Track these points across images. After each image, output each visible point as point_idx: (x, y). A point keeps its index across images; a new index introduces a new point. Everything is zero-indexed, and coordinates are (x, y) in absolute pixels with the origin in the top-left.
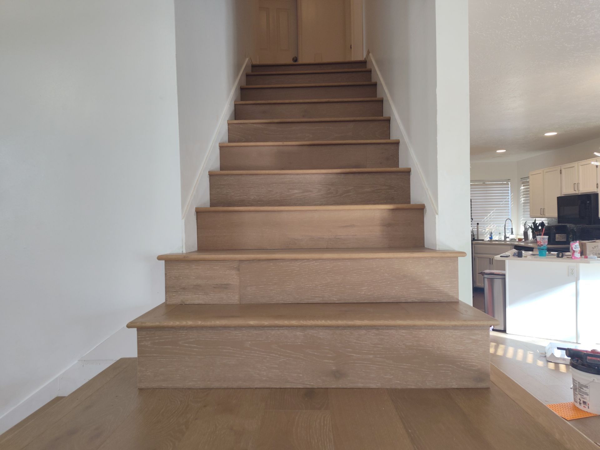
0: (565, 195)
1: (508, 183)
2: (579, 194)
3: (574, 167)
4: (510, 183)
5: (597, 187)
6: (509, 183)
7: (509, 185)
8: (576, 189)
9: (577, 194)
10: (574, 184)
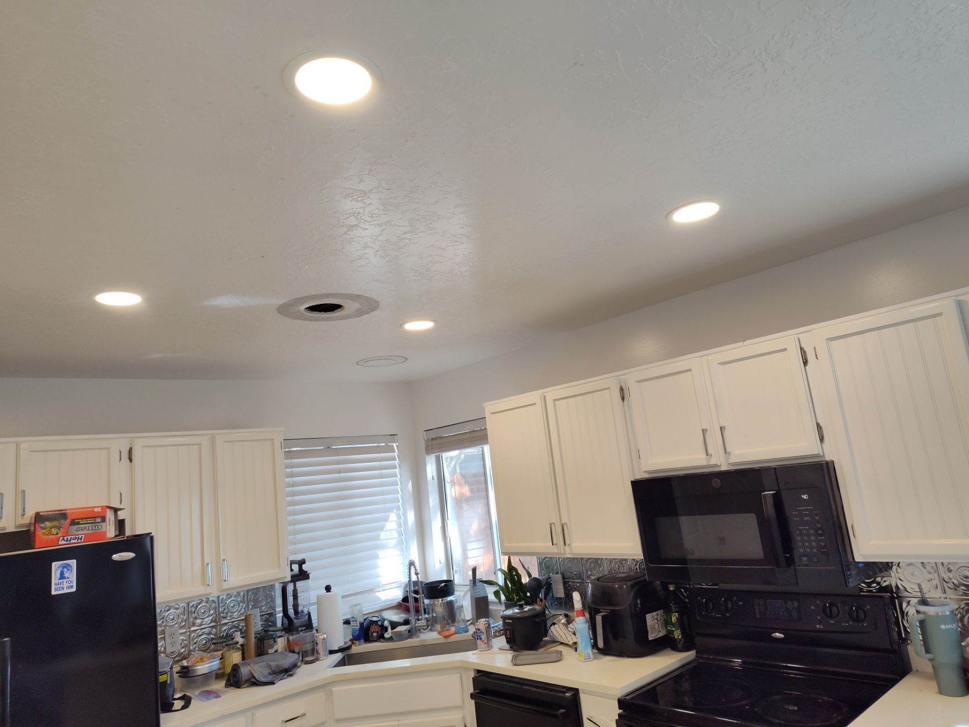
1: (393, 446)
3: (690, 370)
4: (397, 446)
5: (822, 439)
6: (395, 445)
7: (394, 452)
8: (715, 450)
10: (704, 431)
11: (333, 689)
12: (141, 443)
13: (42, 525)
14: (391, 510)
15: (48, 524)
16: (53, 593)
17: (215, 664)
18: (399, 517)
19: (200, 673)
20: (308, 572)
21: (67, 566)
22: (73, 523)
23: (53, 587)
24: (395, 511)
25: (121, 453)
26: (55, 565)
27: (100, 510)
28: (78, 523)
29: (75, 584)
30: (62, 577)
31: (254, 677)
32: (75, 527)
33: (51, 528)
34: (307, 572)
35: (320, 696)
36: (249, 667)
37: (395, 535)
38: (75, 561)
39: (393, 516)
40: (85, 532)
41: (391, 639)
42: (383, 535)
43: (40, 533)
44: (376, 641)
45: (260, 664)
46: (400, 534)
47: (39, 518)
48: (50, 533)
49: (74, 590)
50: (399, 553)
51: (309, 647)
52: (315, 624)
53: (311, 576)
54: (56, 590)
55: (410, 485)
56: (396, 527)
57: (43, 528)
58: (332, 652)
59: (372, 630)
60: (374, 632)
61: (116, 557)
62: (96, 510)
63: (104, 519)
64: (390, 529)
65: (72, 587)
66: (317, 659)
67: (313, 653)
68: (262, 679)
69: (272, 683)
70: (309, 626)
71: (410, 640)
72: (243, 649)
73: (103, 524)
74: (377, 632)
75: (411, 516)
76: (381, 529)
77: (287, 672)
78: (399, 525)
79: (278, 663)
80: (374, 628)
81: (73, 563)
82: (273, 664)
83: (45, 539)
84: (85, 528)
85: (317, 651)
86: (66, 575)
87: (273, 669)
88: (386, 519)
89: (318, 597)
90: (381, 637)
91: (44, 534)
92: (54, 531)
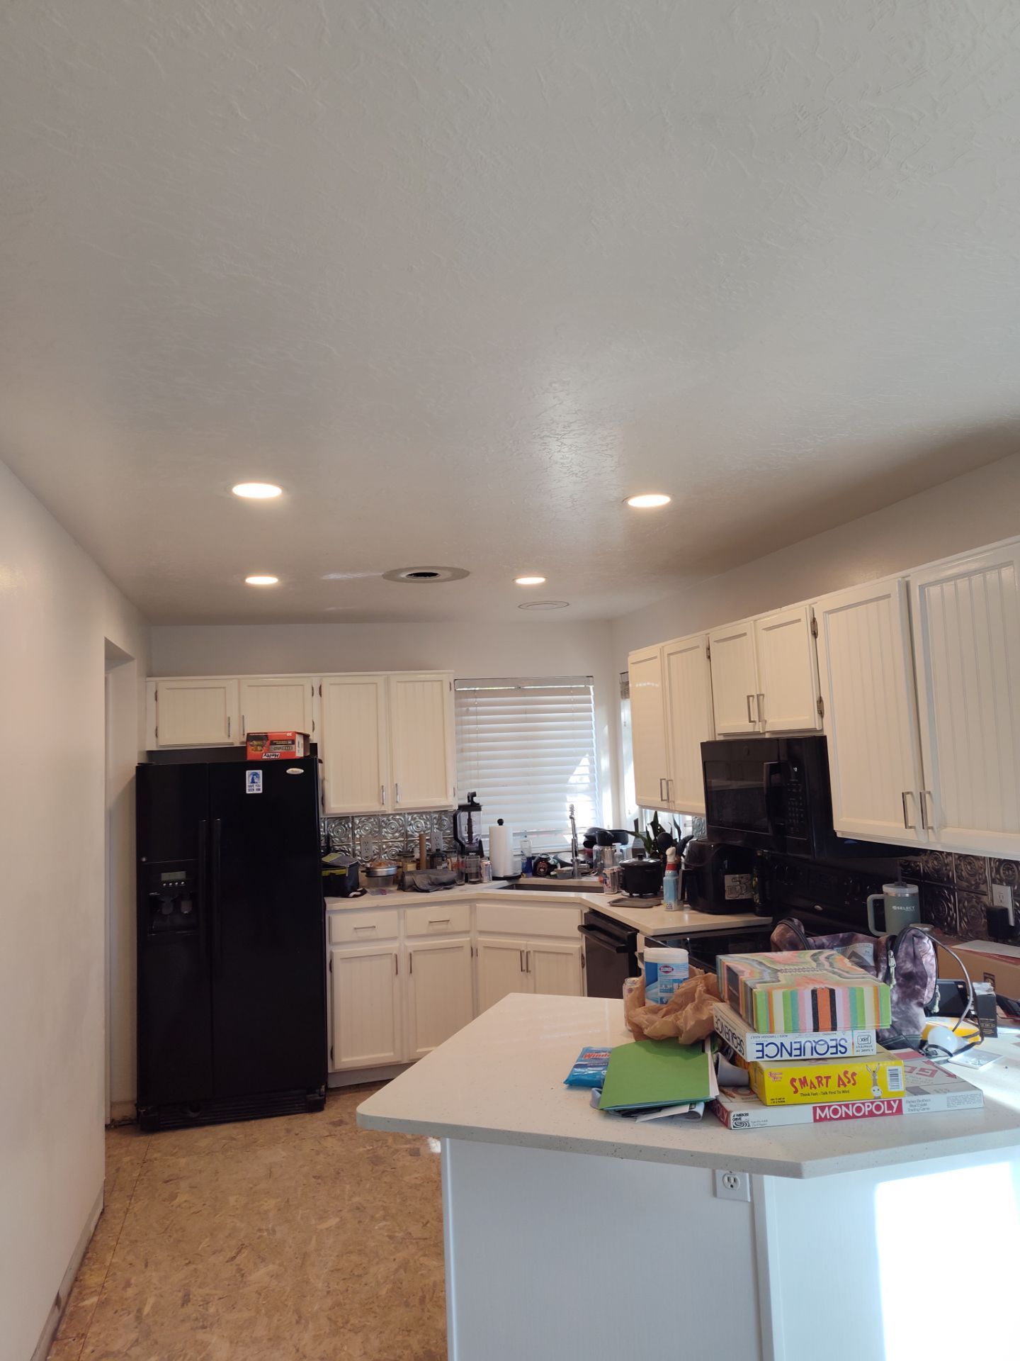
0: (725, 735)
1: (589, 688)
2: (767, 736)
3: (745, 634)
4: (593, 688)
5: (821, 713)
6: (591, 687)
7: (590, 694)
8: (755, 717)
9: (758, 733)
10: (748, 697)
11: (477, 905)
12: (330, 681)
13: (251, 743)
14: (583, 755)
15: (255, 743)
16: (248, 792)
17: (392, 870)
18: (592, 762)
19: (379, 874)
20: (481, 804)
21: (256, 774)
22: (272, 743)
23: (247, 788)
24: (587, 755)
25: (313, 689)
26: (248, 772)
27: (289, 734)
28: (275, 744)
29: (261, 788)
30: (253, 782)
31: (415, 885)
32: (274, 746)
33: (258, 745)
34: (478, 804)
35: (465, 908)
36: (413, 877)
37: (586, 779)
38: (261, 771)
39: (585, 761)
40: (280, 751)
41: (555, 877)
42: (572, 779)
43: (250, 749)
44: (543, 876)
45: (423, 875)
46: (593, 779)
47: (251, 737)
48: (256, 750)
49: (261, 792)
50: (590, 799)
51: (474, 870)
52: (486, 853)
53: (483, 808)
54: (249, 790)
55: (606, 728)
56: (588, 772)
57: (252, 746)
58: (495, 878)
59: (539, 866)
60: (540, 868)
61: (290, 771)
62: (288, 734)
63: (293, 742)
64: (581, 774)
65: (259, 790)
66: (481, 882)
67: (477, 877)
68: (422, 887)
69: (427, 891)
70: (480, 852)
71: (572, 880)
72: (418, 863)
73: (293, 746)
74: (544, 869)
75: (605, 763)
76: (571, 772)
77: (447, 885)
78: (592, 771)
79: (438, 877)
80: (541, 864)
81: (260, 772)
82: (433, 877)
83: (254, 753)
84: (280, 748)
85: (481, 875)
86: (256, 781)
87: (432, 880)
88: (577, 763)
89: (491, 829)
90: (547, 874)
91: (252, 750)
92: (259, 748)
